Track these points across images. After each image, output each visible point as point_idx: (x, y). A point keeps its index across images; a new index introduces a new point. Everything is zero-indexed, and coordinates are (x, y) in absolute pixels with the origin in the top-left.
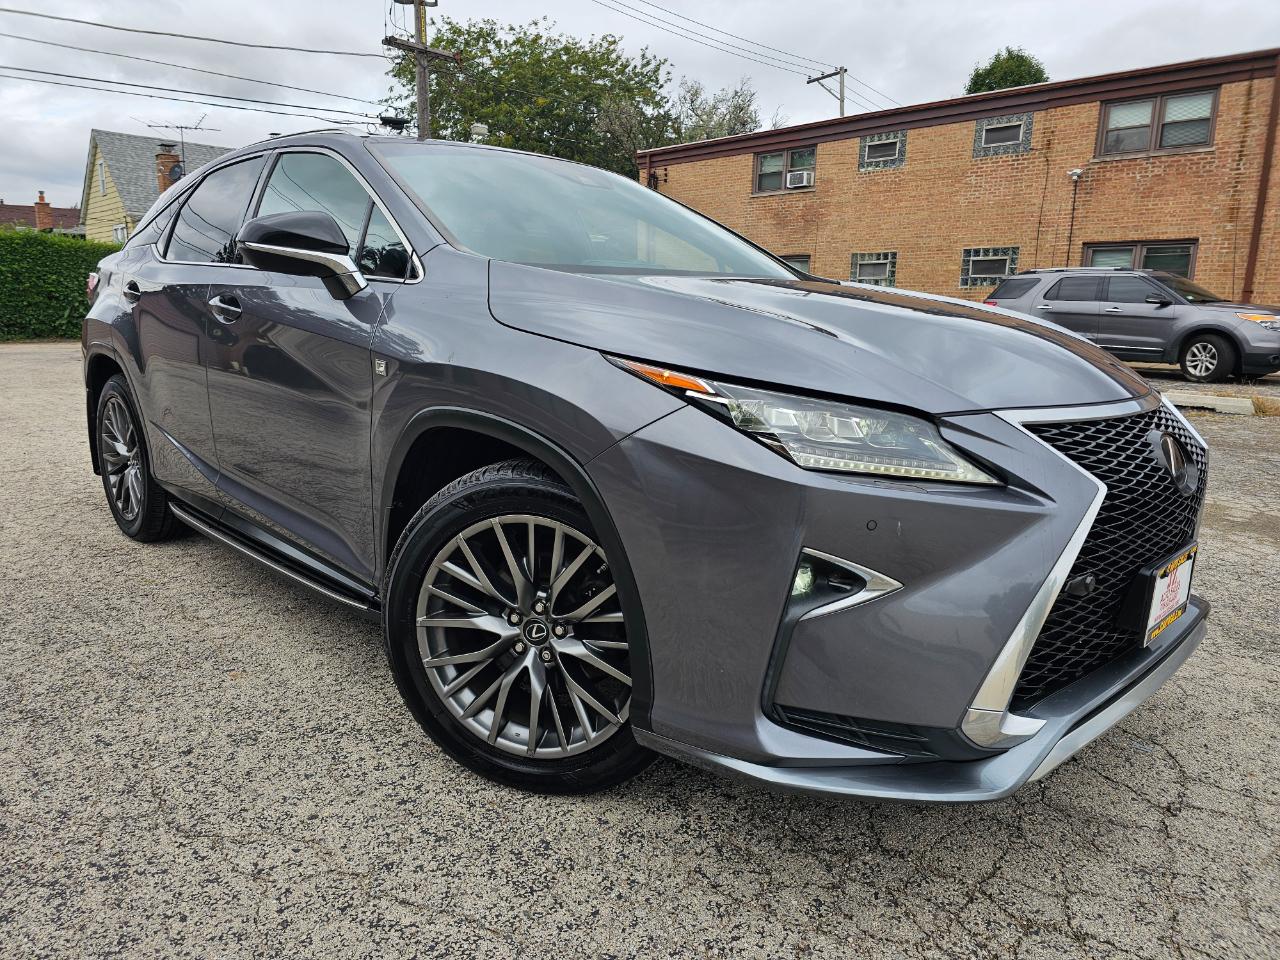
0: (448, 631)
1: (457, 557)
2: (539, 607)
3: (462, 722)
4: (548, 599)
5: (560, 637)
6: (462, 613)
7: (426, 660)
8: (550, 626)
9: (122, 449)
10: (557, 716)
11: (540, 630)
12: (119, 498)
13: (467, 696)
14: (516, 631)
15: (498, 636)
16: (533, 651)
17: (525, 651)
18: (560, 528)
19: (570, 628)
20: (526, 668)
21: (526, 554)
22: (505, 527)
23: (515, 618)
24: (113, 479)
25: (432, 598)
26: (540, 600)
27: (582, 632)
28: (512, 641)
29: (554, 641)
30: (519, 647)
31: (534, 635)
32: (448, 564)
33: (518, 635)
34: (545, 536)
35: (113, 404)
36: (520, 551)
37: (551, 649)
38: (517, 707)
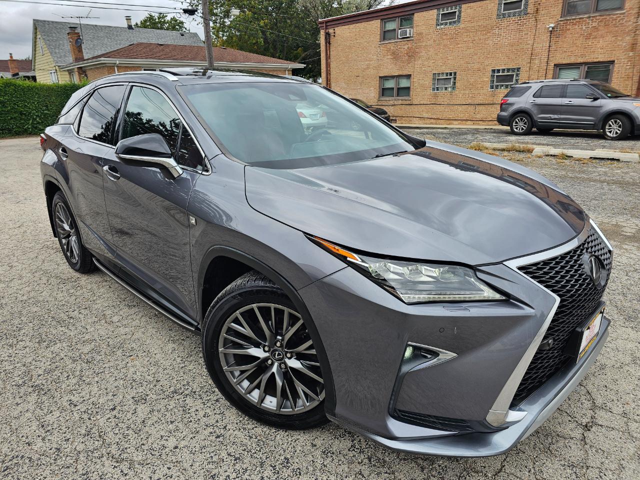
0: (235, 355)
1: (237, 321)
2: (278, 344)
3: (244, 396)
4: (283, 340)
5: (290, 358)
6: (241, 347)
7: (225, 368)
8: (284, 353)
9: (67, 227)
10: (289, 394)
11: (279, 355)
12: (68, 251)
13: (246, 384)
14: (267, 354)
15: (259, 358)
16: (276, 364)
17: (272, 364)
18: (287, 310)
19: (294, 354)
20: (273, 373)
21: (271, 320)
22: (259, 308)
23: (267, 349)
24: (64, 241)
25: (225, 339)
26: (278, 341)
27: (300, 356)
28: (266, 359)
29: (287, 360)
30: (270, 362)
31: (276, 357)
32: (232, 324)
33: (269, 356)
34: (279, 313)
35: (60, 205)
36: (267, 319)
37: (285, 363)
38: (270, 389)
